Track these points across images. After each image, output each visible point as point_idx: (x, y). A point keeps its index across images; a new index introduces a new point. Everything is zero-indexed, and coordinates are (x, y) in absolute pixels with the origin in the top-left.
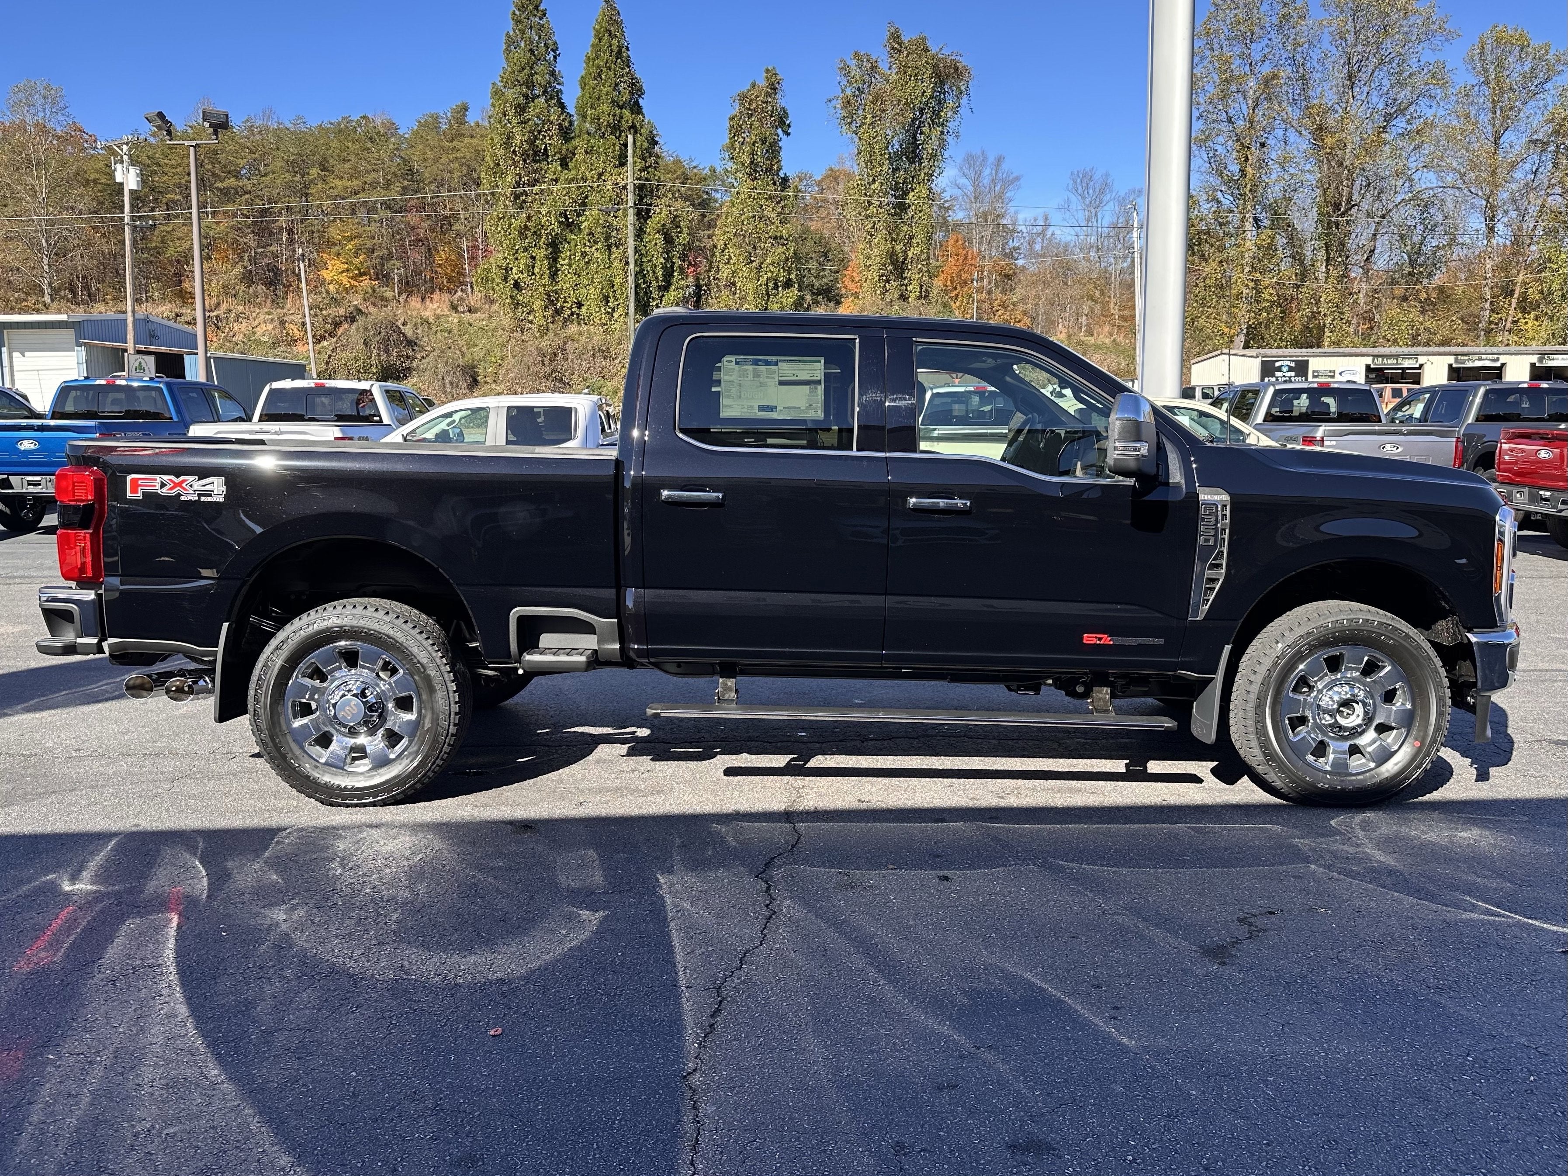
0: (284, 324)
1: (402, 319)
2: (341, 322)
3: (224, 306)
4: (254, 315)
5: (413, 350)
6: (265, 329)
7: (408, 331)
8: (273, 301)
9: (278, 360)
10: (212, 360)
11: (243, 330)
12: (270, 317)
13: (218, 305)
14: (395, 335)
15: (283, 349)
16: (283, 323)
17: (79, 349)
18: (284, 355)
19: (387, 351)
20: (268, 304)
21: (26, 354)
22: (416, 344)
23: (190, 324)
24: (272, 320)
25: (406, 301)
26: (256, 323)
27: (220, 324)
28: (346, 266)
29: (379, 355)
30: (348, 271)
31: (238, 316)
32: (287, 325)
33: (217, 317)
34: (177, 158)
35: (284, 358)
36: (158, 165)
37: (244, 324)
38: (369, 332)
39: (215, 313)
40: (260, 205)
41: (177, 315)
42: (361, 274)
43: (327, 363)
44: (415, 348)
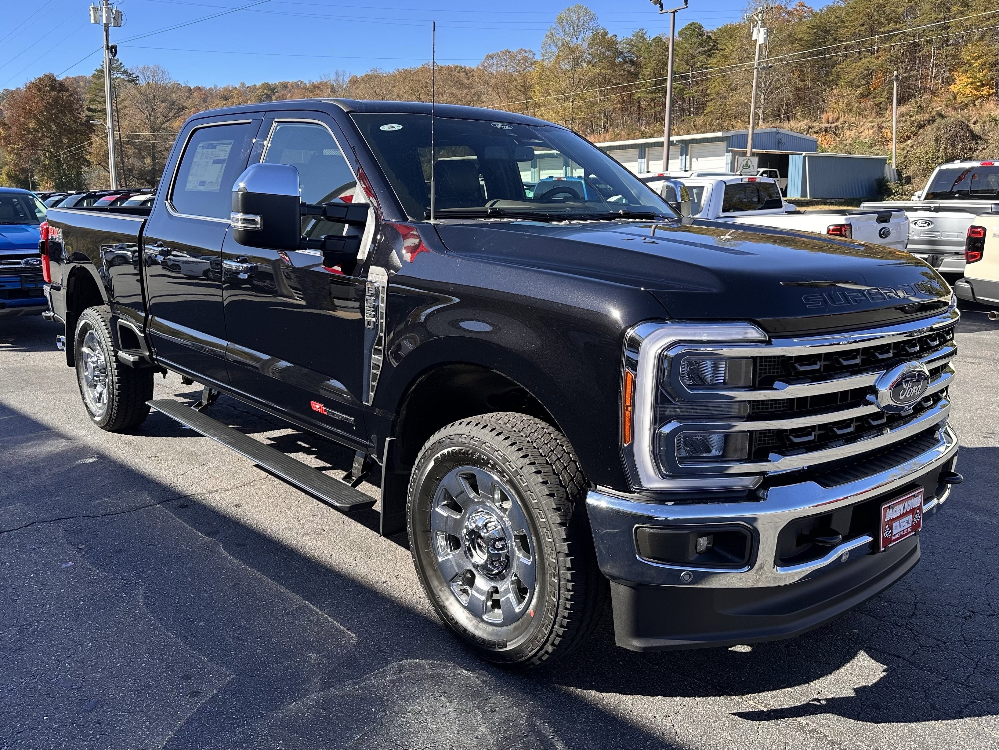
0: (882, 129)
1: (974, 119)
2: (925, 125)
3: (842, 120)
4: (862, 124)
5: (977, 143)
6: (867, 133)
7: (977, 129)
8: (877, 112)
9: (873, 156)
10: (807, 158)
11: (852, 135)
12: (872, 124)
13: (838, 119)
14: (962, 133)
15: (877, 147)
16: (880, 128)
17: (728, 154)
18: (877, 152)
19: (953, 145)
20: (874, 115)
21: (699, 159)
22: (980, 138)
23: (817, 133)
24: (873, 126)
25: (981, 104)
26: (862, 129)
27: (837, 132)
28: (971, 79)
29: (946, 148)
30: (972, 83)
31: (850, 125)
32: (883, 130)
33: (836, 127)
34: (855, 15)
35: (877, 154)
36: (842, 21)
37: (854, 131)
38: (941, 131)
39: (835, 124)
40: (911, 40)
41: (810, 127)
42: (983, 85)
43: (905, 157)
44: (979, 142)
